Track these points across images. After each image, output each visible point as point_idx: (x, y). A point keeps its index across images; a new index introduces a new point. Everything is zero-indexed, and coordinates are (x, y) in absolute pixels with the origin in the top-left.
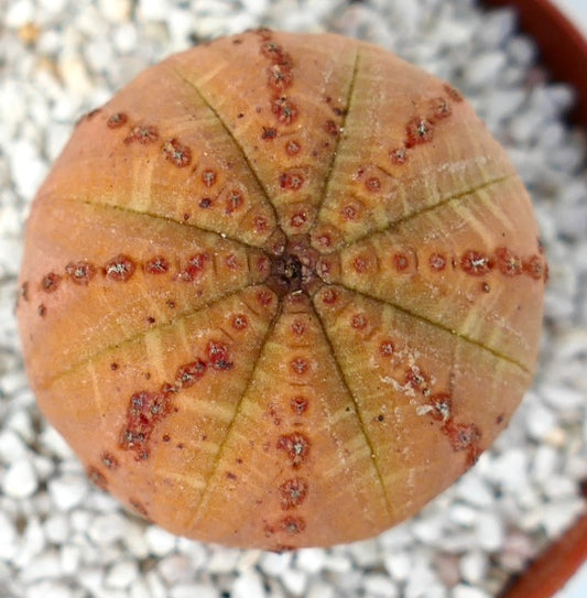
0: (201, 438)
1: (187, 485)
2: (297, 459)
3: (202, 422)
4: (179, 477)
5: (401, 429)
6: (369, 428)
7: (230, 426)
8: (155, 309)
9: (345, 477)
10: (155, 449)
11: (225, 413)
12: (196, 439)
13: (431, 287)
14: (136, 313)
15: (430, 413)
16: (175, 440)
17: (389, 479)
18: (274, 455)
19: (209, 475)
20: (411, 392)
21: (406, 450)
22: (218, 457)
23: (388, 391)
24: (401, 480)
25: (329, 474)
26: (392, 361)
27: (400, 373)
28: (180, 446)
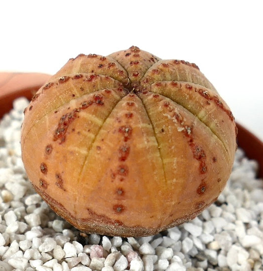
0: (87, 130)
1: (80, 153)
2: (126, 135)
3: (89, 123)
4: (77, 149)
5: (171, 137)
6: (158, 135)
7: (100, 128)
8: (75, 91)
9: (147, 150)
10: (68, 136)
11: (99, 122)
12: (85, 130)
13: (186, 95)
14: (68, 93)
15: (183, 131)
16: (77, 131)
17: (166, 161)
18: (117, 135)
19: (89, 149)
20: (175, 121)
21: (173, 147)
22: (94, 141)
23: (166, 120)
24: (171, 163)
25: (140, 146)
26: (168, 108)
27: (172, 113)
28: (79, 133)
